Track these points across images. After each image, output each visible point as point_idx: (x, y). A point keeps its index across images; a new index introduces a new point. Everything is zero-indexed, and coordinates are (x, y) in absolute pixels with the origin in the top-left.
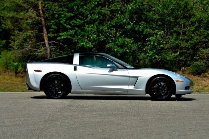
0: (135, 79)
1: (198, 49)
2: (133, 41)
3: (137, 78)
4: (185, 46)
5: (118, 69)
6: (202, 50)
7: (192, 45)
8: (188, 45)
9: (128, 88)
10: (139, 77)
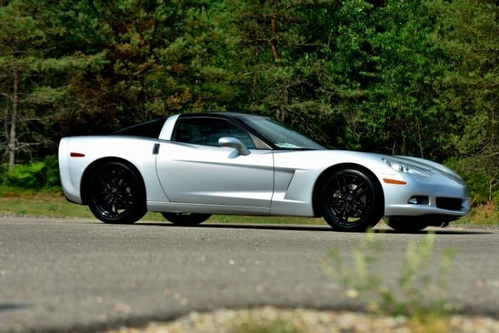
0: (288, 175)
3: (292, 171)
5: (251, 151)
9: (270, 199)
10: (296, 171)
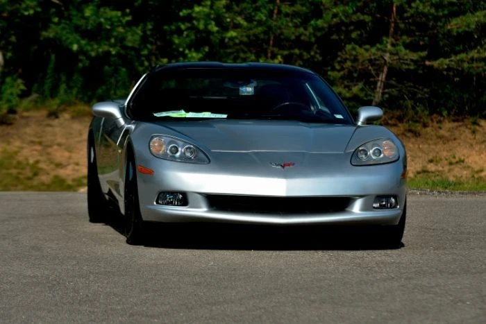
1: (339, 46)
2: (129, 18)
4: (298, 37)
6: (354, 49)
7: (319, 34)
8: (307, 33)
